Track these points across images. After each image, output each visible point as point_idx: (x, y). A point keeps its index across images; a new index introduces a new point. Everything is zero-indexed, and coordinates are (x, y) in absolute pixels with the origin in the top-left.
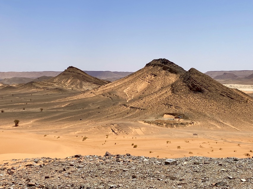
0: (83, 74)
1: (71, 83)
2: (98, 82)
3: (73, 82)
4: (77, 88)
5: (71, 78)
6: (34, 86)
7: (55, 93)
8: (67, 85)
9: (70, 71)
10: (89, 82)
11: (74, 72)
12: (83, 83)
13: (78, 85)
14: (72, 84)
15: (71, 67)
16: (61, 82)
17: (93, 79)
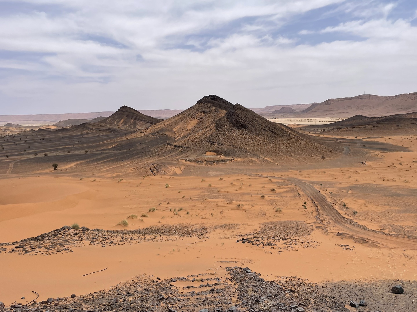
0: (136, 113)
1: (124, 123)
2: (152, 121)
3: (127, 122)
4: (131, 128)
5: (125, 118)
6: (86, 127)
7: (107, 134)
8: (120, 125)
9: (123, 111)
10: (143, 121)
11: (127, 112)
12: (137, 122)
13: (131, 125)
14: (125, 124)
15: (125, 107)
16: (114, 122)
17: (147, 118)
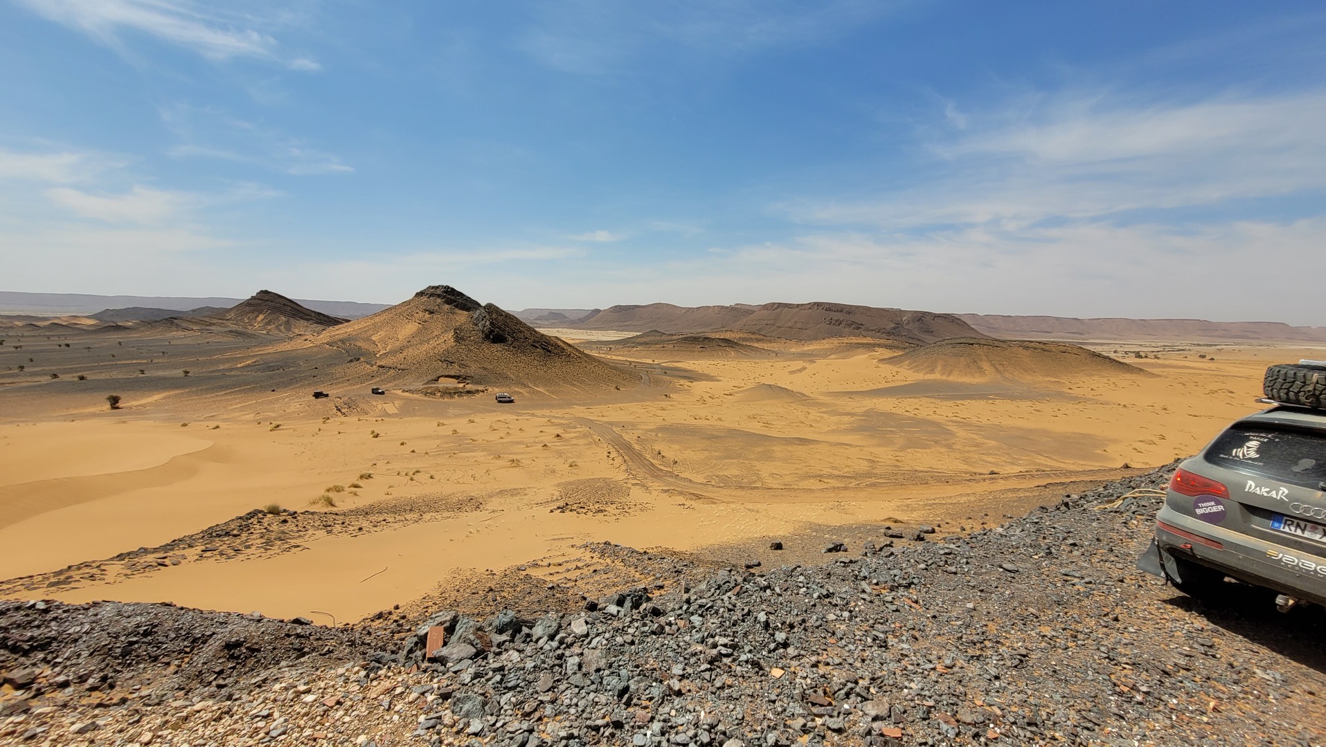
0: (291, 305)
1: (265, 321)
3: (270, 321)
4: (280, 331)
5: (266, 313)
6: (177, 326)
7: (226, 339)
8: (258, 323)
9: (262, 300)
10: (306, 319)
11: (271, 302)
12: (293, 322)
13: (281, 325)
14: (268, 323)
15: (266, 292)
16: (243, 319)
17: (313, 315)
